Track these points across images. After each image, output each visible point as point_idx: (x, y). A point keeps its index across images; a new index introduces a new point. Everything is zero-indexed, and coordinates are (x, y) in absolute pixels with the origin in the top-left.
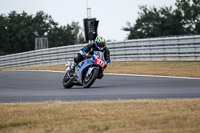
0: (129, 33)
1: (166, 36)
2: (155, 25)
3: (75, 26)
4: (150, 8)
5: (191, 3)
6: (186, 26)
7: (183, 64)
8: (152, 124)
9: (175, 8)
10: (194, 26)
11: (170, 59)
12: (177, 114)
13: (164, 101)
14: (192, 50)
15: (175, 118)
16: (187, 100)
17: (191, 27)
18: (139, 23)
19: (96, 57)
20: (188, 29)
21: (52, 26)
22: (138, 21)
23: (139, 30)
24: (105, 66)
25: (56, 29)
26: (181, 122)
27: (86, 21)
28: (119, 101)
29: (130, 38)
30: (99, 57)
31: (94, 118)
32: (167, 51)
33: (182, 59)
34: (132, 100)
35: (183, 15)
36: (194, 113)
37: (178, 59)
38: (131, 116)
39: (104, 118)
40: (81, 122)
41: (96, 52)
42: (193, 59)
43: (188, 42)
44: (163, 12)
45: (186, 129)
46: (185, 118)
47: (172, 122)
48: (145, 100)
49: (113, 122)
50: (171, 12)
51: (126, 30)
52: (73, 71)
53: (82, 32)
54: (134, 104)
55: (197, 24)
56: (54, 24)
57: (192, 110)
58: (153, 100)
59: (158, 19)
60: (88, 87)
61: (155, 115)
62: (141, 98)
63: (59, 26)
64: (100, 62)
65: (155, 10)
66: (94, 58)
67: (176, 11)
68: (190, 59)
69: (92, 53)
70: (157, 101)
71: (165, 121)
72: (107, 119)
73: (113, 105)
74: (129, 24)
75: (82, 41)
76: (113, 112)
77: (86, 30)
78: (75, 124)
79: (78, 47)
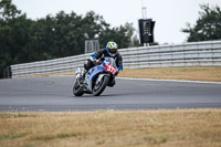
0: (188, 35)
2: (218, 26)
3: (129, 28)
4: (212, 7)
8: (215, 136)
18: (200, 24)
21: (104, 27)
22: (199, 22)
23: (200, 32)
25: (108, 30)
27: (141, 22)
28: (178, 111)
30: (110, 64)
31: (150, 129)
34: (193, 110)
38: (192, 127)
40: (135, 133)
41: (107, 58)
48: (206, 110)
49: (171, 133)
51: (185, 31)
52: (83, 78)
54: (194, 113)
56: (105, 25)
60: (98, 95)
61: (218, 126)
63: (111, 28)
64: (111, 68)
65: (218, 9)
66: (104, 65)
72: (165, 131)
73: (171, 114)
74: (189, 25)
75: (136, 44)
76: (171, 123)
77: (141, 31)
78: (129, 135)
79: (132, 50)
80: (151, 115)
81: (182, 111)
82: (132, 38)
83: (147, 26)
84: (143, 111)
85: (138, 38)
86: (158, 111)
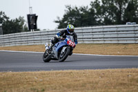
0: (58, 24)
1: (84, 26)
2: (76, 19)
3: (21, 20)
4: (73, 7)
5: (101, 4)
6: (98, 20)
7: (96, 46)
8: (75, 87)
9: (90, 7)
10: (103, 20)
11: (86, 42)
12: (91, 80)
13: (83, 71)
14: (102, 36)
15: (90, 83)
16: (98, 70)
17: (101, 20)
18: (66, 17)
19: (68, 39)
20: (99, 21)
21: (5, 19)
22: (65, 16)
23: (66, 22)
24: (75, 46)
25: (8, 21)
26: (94, 85)
27: (29, 16)
28: (52, 71)
29: (59, 27)
30: (70, 39)
32: (85, 37)
33: (95, 42)
34: (61, 71)
35: (96, 12)
36: (103, 79)
37: (92, 42)
38: (60, 82)
39: (42, 83)
41: (68, 36)
42: (102, 42)
43: (99, 30)
44: (82, 9)
45: (98, 90)
46: (97, 83)
47: (88, 86)
48: (69, 71)
49: (47, 86)
50: (87, 10)
51: (57, 22)
52: (51, 49)
53: (26, 24)
54: (62, 73)
55: (105, 18)
57: (102, 77)
58: (75, 71)
59: (78, 14)
61: (76, 81)
62: (67, 69)
63: (10, 20)
64: (71, 43)
65: (76, 8)
66: (66, 40)
67: (91, 9)
68: (100, 42)
69: (65, 37)
70: (78, 71)
71: (84, 85)
72: (44, 84)
73: (48, 74)
74: (59, 18)
75: (26, 30)
76: (48, 79)
77: (29, 22)
78: (21, 87)
79: (23, 34)
80: (35, 75)
81: (55, 71)
82: (23, 26)
83: (33, 19)
84: (30, 72)
85: (27, 26)
86: (40, 72)
